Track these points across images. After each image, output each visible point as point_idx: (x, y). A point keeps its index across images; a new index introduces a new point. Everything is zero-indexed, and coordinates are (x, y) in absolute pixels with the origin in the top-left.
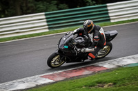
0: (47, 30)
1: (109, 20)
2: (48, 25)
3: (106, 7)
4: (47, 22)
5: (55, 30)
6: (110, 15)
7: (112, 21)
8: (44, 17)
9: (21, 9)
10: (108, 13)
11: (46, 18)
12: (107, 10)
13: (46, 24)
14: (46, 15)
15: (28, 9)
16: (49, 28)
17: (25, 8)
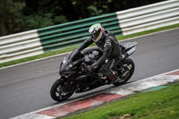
0: (42, 52)
1: (121, 33)
2: (43, 45)
3: (116, 16)
4: (41, 41)
5: (52, 50)
6: (121, 26)
7: (124, 34)
8: (37, 35)
9: (7, 27)
10: (118, 24)
11: (40, 37)
12: (117, 20)
13: (39, 44)
14: (39, 32)
15: (16, 27)
16: (44, 49)
17: (11, 26)
